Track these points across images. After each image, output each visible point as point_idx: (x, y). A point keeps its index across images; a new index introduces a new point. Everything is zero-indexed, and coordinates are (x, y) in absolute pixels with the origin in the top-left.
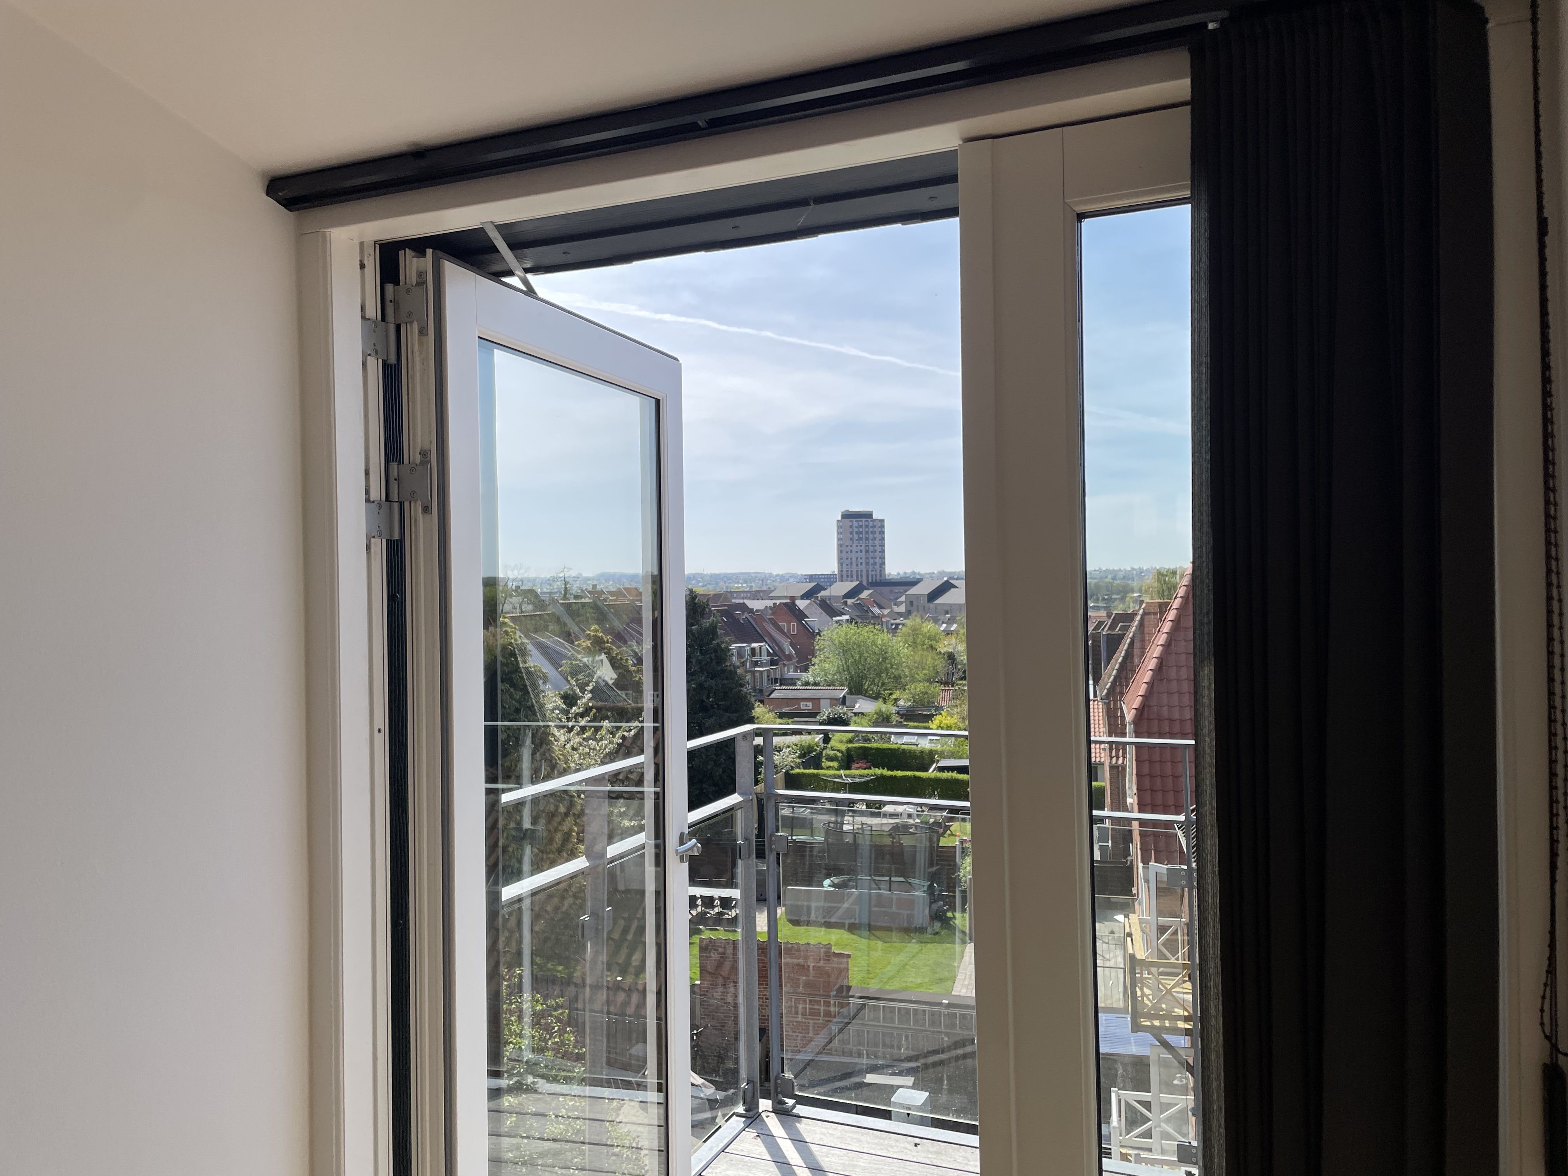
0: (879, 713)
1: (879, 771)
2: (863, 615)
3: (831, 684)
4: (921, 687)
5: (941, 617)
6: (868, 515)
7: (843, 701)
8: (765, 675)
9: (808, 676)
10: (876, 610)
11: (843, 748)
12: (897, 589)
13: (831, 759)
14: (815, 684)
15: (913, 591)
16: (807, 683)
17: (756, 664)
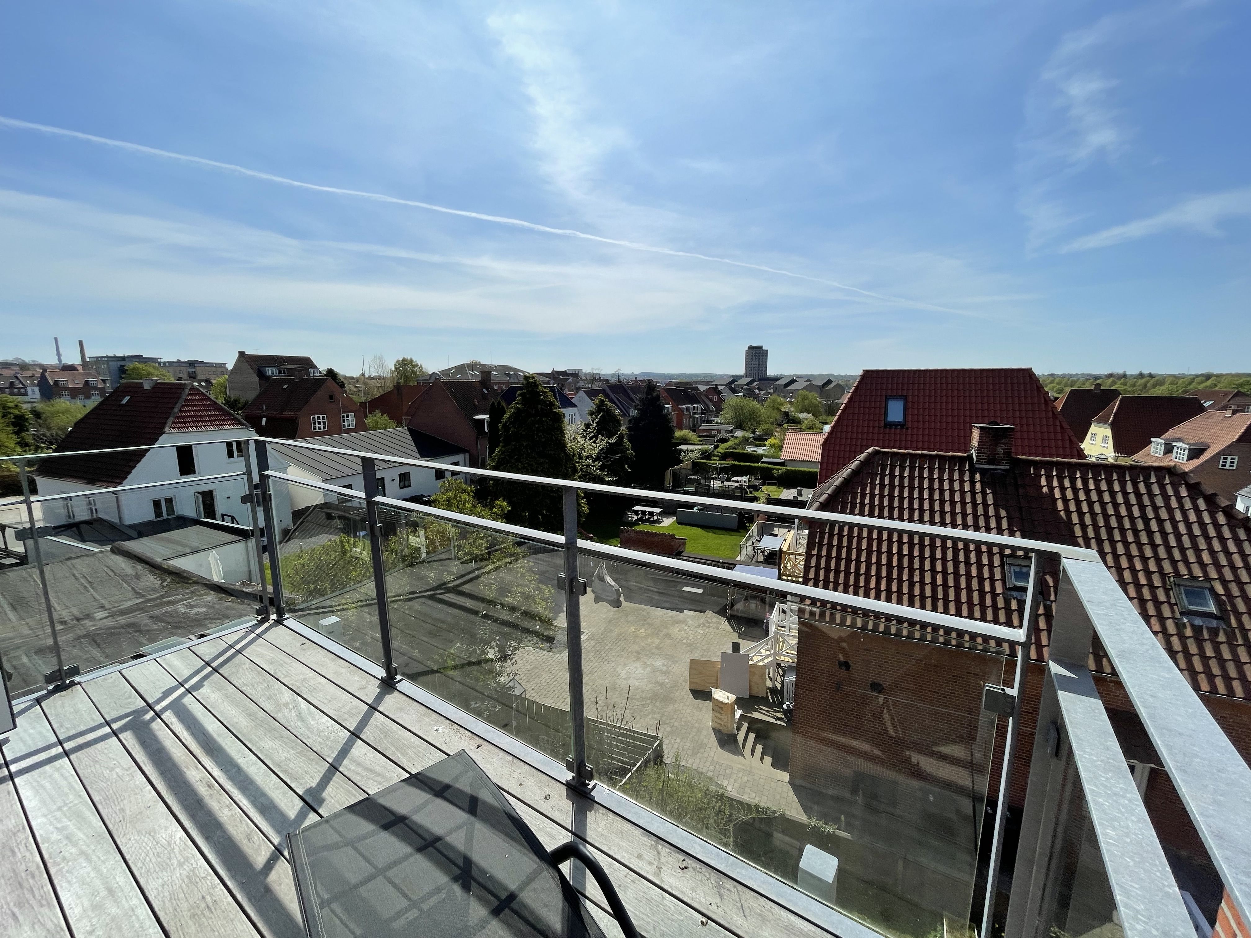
0: (744, 437)
1: (733, 462)
2: (749, 393)
3: (728, 423)
4: (765, 426)
5: (787, 395)
6: (761, 348)
7: (731, 431)
8: (699, 419)
9: (718, 420)
10: (757, 391)
11: (723, 451)
12: (771, 382)
13: (717, 456)
14: (721, 423)
15: (778, 383)
16: (717, 423)
17: (694, 414)
